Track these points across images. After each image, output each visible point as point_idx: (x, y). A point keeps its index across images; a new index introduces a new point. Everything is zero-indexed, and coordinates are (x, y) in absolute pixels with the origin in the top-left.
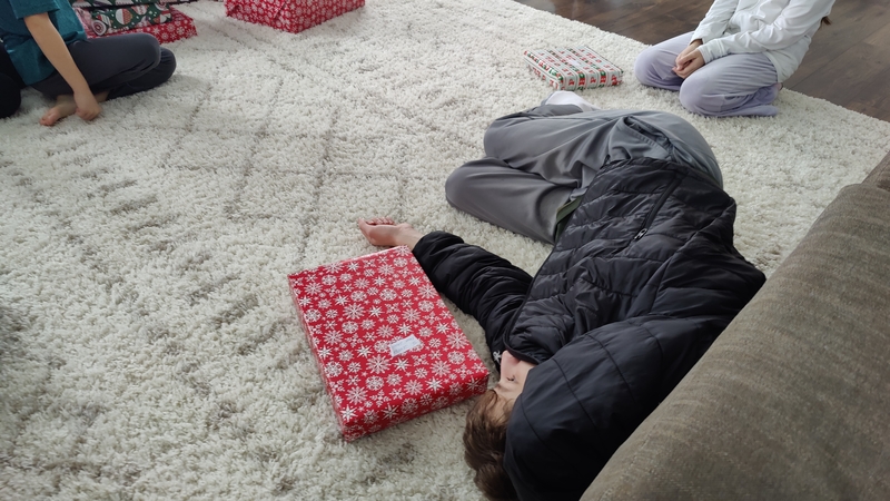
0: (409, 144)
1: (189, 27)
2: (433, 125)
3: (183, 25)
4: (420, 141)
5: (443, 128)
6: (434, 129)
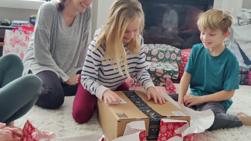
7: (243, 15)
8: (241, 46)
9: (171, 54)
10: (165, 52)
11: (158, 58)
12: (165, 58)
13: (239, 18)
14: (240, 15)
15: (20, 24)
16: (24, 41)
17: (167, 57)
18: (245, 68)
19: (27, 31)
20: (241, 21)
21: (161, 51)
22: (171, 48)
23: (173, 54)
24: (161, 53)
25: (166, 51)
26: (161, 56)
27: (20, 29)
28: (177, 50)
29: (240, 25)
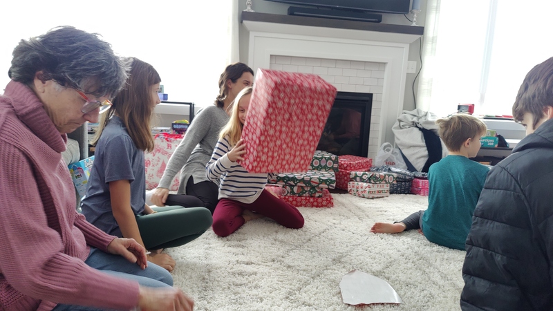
1: (330, 202)
3: (327, 200)
7: (405, 117)
8: (403, 151)
9: (327, 161)
10: (320, 159)
11: (313, 166)
12: (320, 165)
14: (401, 117)
15: (162, 131)
16: (165, 149)
17: (323, 165)
18: (408, 176)
19: (169, 139)
21: (316, 158)
22: (327, 155)
23: (329, 161)
24: (316, 160)
25: (322, 158)
26: (316, 163)
27: (162, 136)
28: (334, 157)
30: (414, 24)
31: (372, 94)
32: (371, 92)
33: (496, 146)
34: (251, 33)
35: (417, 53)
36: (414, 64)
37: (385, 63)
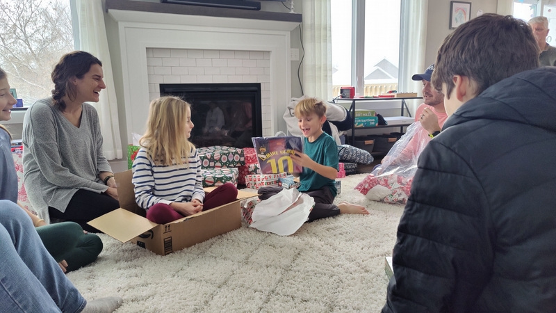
0: (344, 280)
2: (368, 269)
4: (353, 279)
5: (374, 271)
6: (367, 271)
9: (234, 155)
10: (227, 155)
11: (221, 163)
12: (228, 160)
13: (290, 109)
14: (290, 105)
17: (231, 160)
20: (292, 111)
21: (224, 154)
24: (223, 156)
25: (229, 153)
26: (224, 159)
28: (239, 151)
29: (292, 116)
30: (292, 12)
31: (260, 84)
32: (258, 82)
33: (377, 124)
34: (119, 23)
35: (298, 40)
36: (296, 51)
37: (269, 52)
